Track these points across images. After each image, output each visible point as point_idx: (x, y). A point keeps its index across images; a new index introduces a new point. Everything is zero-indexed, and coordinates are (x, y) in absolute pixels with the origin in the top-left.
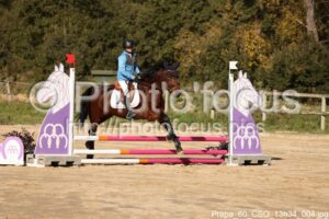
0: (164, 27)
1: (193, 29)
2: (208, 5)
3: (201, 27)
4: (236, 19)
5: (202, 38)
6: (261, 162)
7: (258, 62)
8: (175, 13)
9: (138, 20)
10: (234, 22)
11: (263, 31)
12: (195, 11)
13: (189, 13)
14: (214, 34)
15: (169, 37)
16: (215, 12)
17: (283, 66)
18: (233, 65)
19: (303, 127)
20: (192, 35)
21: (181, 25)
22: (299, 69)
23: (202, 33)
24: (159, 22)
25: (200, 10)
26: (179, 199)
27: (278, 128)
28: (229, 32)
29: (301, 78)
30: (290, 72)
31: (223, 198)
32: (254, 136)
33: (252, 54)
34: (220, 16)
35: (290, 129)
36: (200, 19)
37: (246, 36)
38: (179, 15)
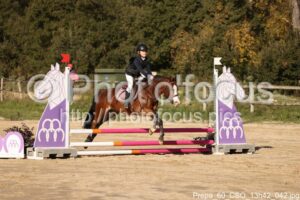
0: (162, 28)
1: (187, 29)
2: (202, 7)
3: (195, 27)
4: (227, 19)
5: (196, 38)
6: (245, 151)
7: (249, 58)
8: (171, 14)
9: (137, 22)
10: (226, 22)
11: (252, 29)
12: (189, 12)
13: (184, 14)
14: (207, 32)
15: (166, 37)
16: (208, 13)
17: (271, 61)
18: (217, 61)
19: (288, 117)
20: (187, 35)
21: (177, 26)
22: (285, 64)
23: (196, 33)
24: (156, 23)
25: (194, 11)
26: (163, 187)
27: (265, 119)
28: (220, 30)
29: (288, 72)
30: (277, 67)
31: (205, 185)
32: (238, 127)
33: (242, 51)
34: (213, 16)
35: (276, 119)
36: (194, 20)
37: (237, 35)
38: (174, 16)
